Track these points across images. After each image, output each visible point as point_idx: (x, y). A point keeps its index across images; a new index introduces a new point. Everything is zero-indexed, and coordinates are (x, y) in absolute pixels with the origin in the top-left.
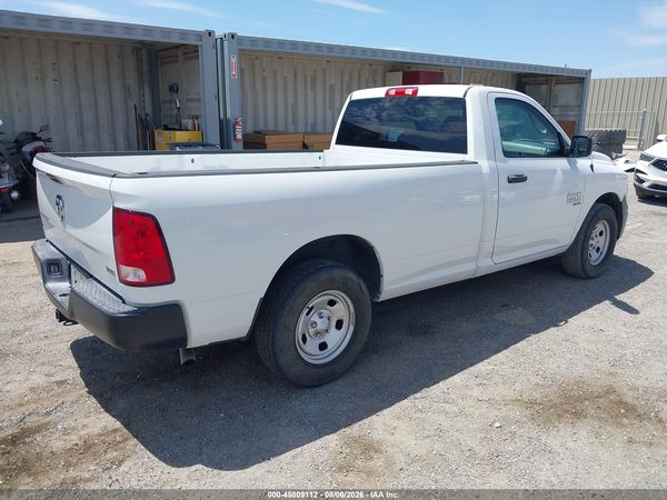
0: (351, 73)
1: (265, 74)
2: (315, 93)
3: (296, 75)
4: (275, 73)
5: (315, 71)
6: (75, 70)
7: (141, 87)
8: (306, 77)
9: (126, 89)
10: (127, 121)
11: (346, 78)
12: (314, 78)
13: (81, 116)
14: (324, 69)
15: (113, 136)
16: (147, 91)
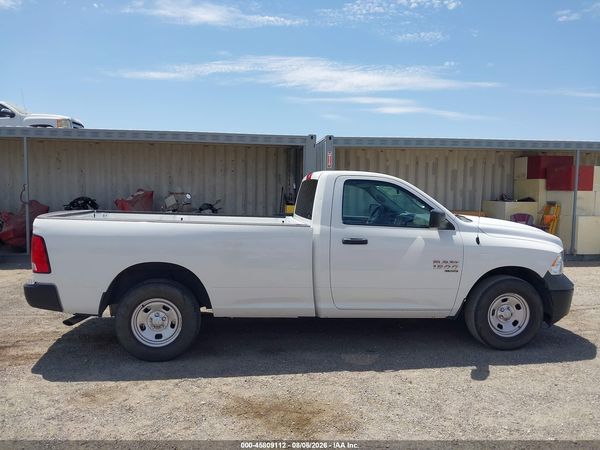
0: (475, 160)
1: (388, 163)
2: (436, 178)
3: (417, 163)
4: (397, 162)
5: (437, 159)
6: (246, 165)
7: (288, 175)
8: (427, 164)
9: (277, 176)
10: (277, 199)
11: (470, 164)
12: (435, 166)
13: (246, 194)
14: (447, 158)
15: (266, 207)
16: (292, 178)
